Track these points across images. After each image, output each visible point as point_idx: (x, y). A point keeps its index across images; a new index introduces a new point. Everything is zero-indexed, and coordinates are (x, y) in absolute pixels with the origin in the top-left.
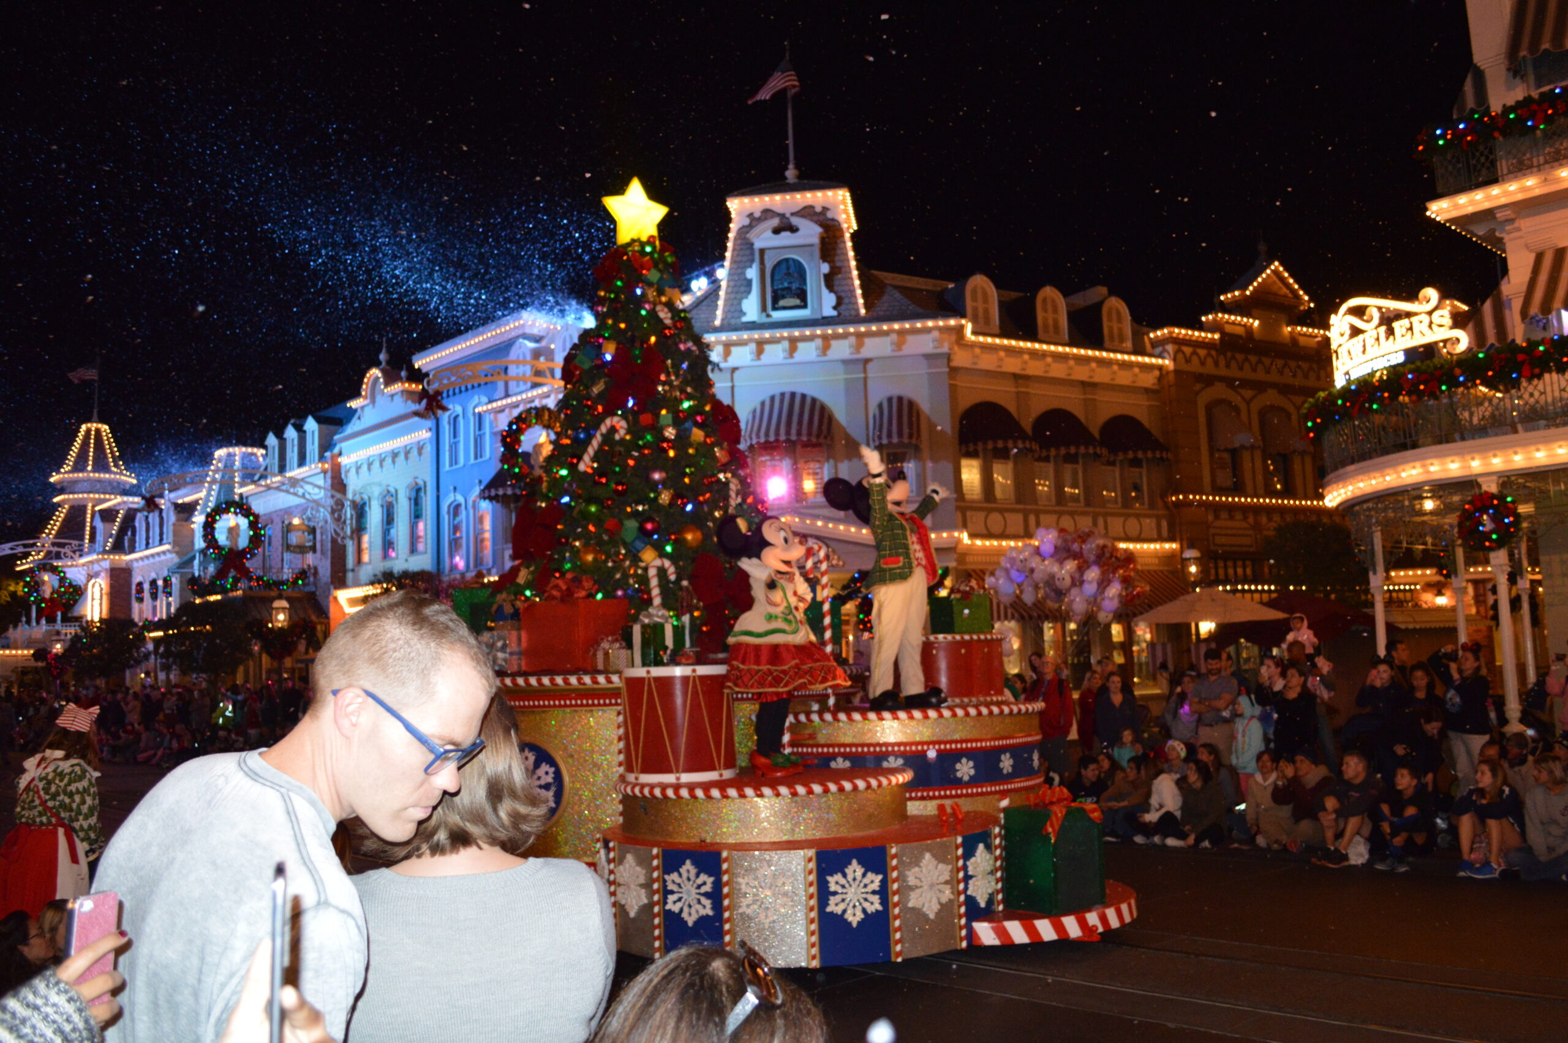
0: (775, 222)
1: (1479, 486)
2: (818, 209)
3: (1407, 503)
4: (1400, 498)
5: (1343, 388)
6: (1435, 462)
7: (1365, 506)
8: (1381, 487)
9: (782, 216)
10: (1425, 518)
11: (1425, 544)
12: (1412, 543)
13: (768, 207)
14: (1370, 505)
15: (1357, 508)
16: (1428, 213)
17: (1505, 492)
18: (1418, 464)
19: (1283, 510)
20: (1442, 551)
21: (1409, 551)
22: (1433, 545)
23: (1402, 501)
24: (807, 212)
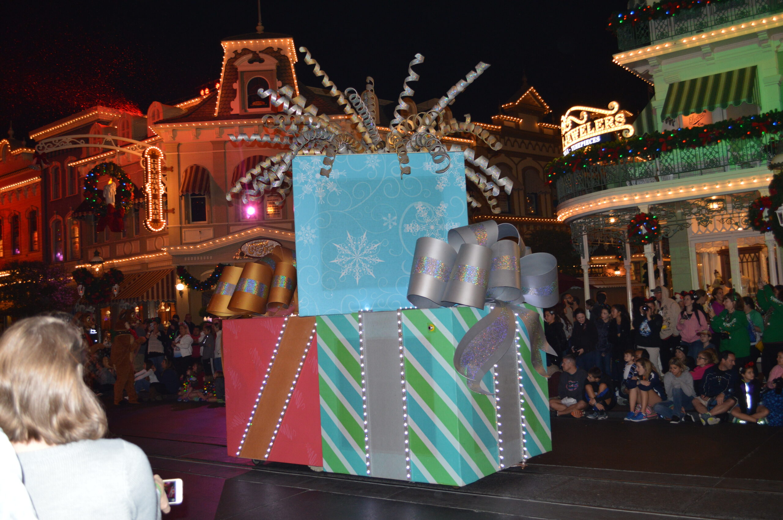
0: (250, 56)
1: (639, 210)
2: (276, 49)
3: (601, 219)
4: (598, 216)
5: (567, 155)
6: (616, 197)
7: (579, 221)
8: (587, 210)
9: (254, 53)
10: (611, 228)
11: (610, 242)
12: (603, 242)
13: (246, 47)
14: (582, 220)
15: (575, 222)
16: (614, 61)
17: (653, 213)
18: (607, 198)
19: (535, 224)
20: (618, 246)
21: (602, 246)
22: (614, 242)
23: (599, 218)
24: (269, 51)
